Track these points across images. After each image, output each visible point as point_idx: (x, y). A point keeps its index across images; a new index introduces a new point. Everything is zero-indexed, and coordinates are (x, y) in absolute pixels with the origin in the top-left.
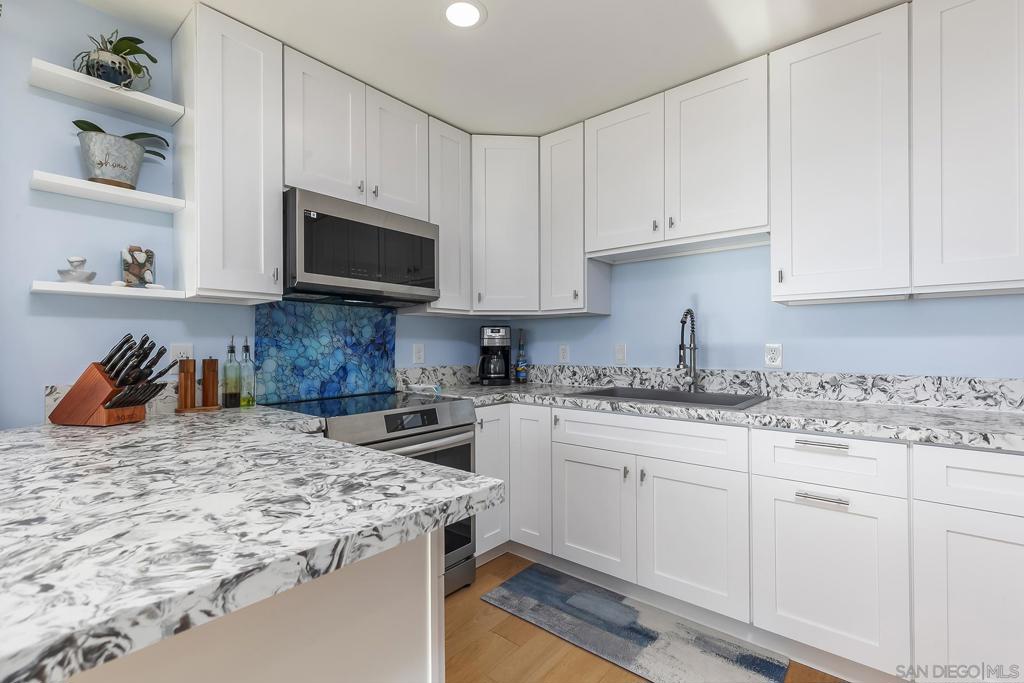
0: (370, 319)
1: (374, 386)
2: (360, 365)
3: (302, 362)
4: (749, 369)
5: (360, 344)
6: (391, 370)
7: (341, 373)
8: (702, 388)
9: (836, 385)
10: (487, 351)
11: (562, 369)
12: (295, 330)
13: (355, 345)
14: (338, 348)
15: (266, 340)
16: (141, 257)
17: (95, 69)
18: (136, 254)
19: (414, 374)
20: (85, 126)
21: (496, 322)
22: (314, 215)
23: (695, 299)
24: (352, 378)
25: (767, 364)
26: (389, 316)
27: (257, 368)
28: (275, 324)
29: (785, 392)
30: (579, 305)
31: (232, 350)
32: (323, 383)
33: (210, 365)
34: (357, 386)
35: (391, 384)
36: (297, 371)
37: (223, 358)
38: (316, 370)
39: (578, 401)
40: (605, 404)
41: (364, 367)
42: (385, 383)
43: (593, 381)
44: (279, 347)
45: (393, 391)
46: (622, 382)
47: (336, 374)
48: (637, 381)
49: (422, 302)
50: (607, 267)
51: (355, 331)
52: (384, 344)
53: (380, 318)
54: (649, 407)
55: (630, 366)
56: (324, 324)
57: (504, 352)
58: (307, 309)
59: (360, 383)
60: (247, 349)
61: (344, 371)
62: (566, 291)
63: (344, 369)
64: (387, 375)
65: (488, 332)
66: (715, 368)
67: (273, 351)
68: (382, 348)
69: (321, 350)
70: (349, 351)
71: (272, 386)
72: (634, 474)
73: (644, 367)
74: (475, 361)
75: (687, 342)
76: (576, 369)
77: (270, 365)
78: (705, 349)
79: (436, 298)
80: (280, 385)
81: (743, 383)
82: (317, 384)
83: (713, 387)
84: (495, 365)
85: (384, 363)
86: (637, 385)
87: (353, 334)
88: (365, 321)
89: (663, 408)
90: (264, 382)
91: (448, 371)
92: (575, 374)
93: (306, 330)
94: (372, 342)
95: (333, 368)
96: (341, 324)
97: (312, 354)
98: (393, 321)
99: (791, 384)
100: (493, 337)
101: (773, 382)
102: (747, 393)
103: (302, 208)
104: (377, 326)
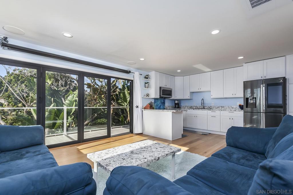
2: (162, 105)
3: (157, 104)
4: (210, 106)
6: (165, 106)
8: (204, 108)
9: (219, 107)
10: (176, 104)
11: (186, 106)
12: (157, 101)
13: (162, 103)
16: (148, 94)
19: (167, 107)
20: (145, 83)
21: (177, 100)
23: (204, 97)
24: (161, 107)
25: (212, 105)
30: (189, 98)
32: (159, 107)
40: (193, 109)
43: (190, 108)
45: (165, 108)
49: (170, 98)
50: (193, 93)
51: (162, 101)
55: (195, 106)
57: (178, 104)
62: (187, 96)
65: (176, 101)
66: (206, 106)
67: (155, 103)
68: (164, 103)
69: (159, 103)
72: (196, 116)
73: (197, 106)
74: (174, 105)
75: (202, 102)
77: (155, 105)
78: (205, 103)
79: (172, 97)
80: (156, 107)
81: (209, 107)
83: (206, 108)
84: (177, 106)
86: (196, 108)
89: (199, 109)
91: (170, 106)
92: (188, 107)
95: (160, 105)
99: (214, 107)
101: (213, 107)
102: (210, 108)
103: (162, 89)
104: (164, 100)
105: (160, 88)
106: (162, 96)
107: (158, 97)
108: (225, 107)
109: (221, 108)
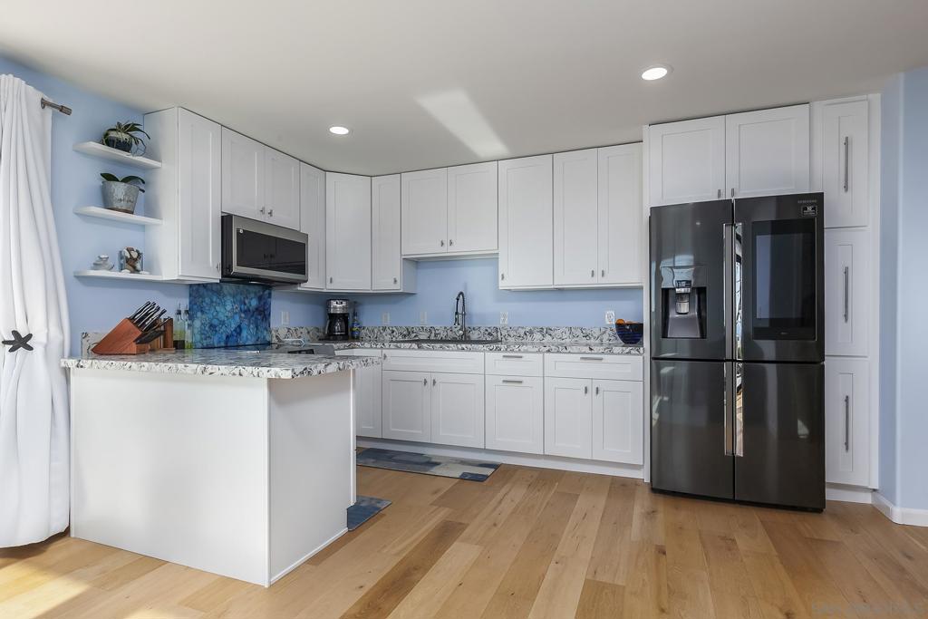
0: (255, 293)
1: (258, 340)
2: (249, 326)
3: (215, 322)
4: (492, 326)
5: (249, 310)
6: (268, 329)
7: (238, 330)
8: (469, 337)
9: (531, 332)
10: (333, 318)
11: (384, 329)
12: (212, 302)
13: (246, 312)
14: (236, 313)
15: (195, 307)
16: (135, 255)
18: (133, 253)
19: (282, 333)
20: (109, 177)
21: (339, 297)
22: (241, 231)
23: (466, 286)
24: (244, 333)
26: (267, 292)
27: (190, 325)
28: (201, 296)
29: (509, 338)
30: (398, 288)
31: (179, 312)
32: (227, 337)
33: (169, 322)
34: (247, 339)
35: (268, 338)
36: (213, 328)
37: (175, 318)
38: (224, 327)
39: (399, 345)
40: (414, 346)
41: (252, 326)
42: (264, 337)
43: (405, 336)
44: (203, 312)
45: (269, 343)
46: (423, 336)
47: (235, 330)
48: (433, 335)
49: (296, 283)
50: (415, 263)
51: (247, 301)
52: (264, 311)
53: (262, 293)
54: (438, 345)
55: (428, 326)
56: (229, 297)
57: (344, 317)
59: (249, 337)
60: (188, 312)
61: (239, 329)
62: (388, 279)
63: (239, 326)
64: (265, 332)
65: (334, 303)
66: (476, 326)
67: (199, 314)
68: (263, 314)
69: (227, 314)
70: (243, 315)
71: (198, 337)
72: (430, 382)
73: (437, 327)
74: (321, 323)
75: (460, 311)
76: (394, 329)
77: (197, 323)
78: (471, 314)
79: (306, 281)
80: (203, 336)
81: (490, 334)
82: (224, 337)
83: (474, 336)
84: (338, 327)
85: (264, 325)
86: (432, 338)
87: (245, 304)
88: (252, 295)
89: (444, 346)
91: (303, 330)
92: (393, 332)
93: (218, 301)
94: (257, 309)
95: (234, 326)
96: (238, 297)
97: (222, 317)
98: (270, 295)
99: (512, 333)
100: (337, 307)
101: (504, 333)
102: (492, 339)
103: (236, 227)
104: (260, 298)
105: (226, 221)
106: (236, 269)
107: (214, 276)
108: (559, 332)
109: (538, 336)
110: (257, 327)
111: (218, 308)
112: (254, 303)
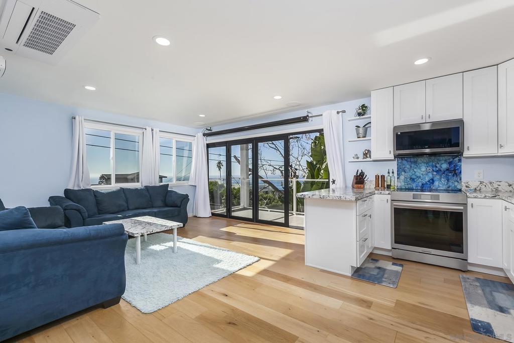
0: (445, 161)
1: (449, 187)
2: (440, 179)
3: (414, 177)
5: (440, 170)
6: (458, 181)
7: (431, 181)
12: (411, 167)
13: (438, 171)
14: (429, 172)
15: (401, 170)
17: (359, 114)
18: (366, 151)
22: (399, 133)
24: (436, 183)
26: (457, 159)
27: (398, 178)
28: (404, 165)
31: (389, 173)
32: (422, 184)
33: (383, 177)
34: (439, 186)
35: (459, 187)
36: (413, 180)
37: (386, 175)
38: (420, 180)
41: (443, 179)
42: (455, 187)
44: (405, 172)
45: (460, 190)
47: (429, 181)
51: (438, 165)
52: (455, 170)
53: (452, 160)
56: (423, 164)
58: (415, 159)
59: (440, 185)
60: (393, 172)
61: (432, 181)
63: (432, 180)
64: (456, 183)
67: (403, 173)
68: (454, 172)
69: (422, 173)
70: (435, 173)
71: (403, 184)
77: (402, 177)
80: (406, 184)
82: (420, 184)
85: (455, 178)
87: (437, 167)
88: (443, 162)
90: (400, 182)
93: (415, 166)
94: (447, 170)
95: (427, 179)
96: (431, 164)
97: (418, 174)
98: (460, 161)
103: (396, 132)
104: (450, 163)
106: (396, 152)
110: (448, 180)
111: (415, 170)
112: (445, 166)
